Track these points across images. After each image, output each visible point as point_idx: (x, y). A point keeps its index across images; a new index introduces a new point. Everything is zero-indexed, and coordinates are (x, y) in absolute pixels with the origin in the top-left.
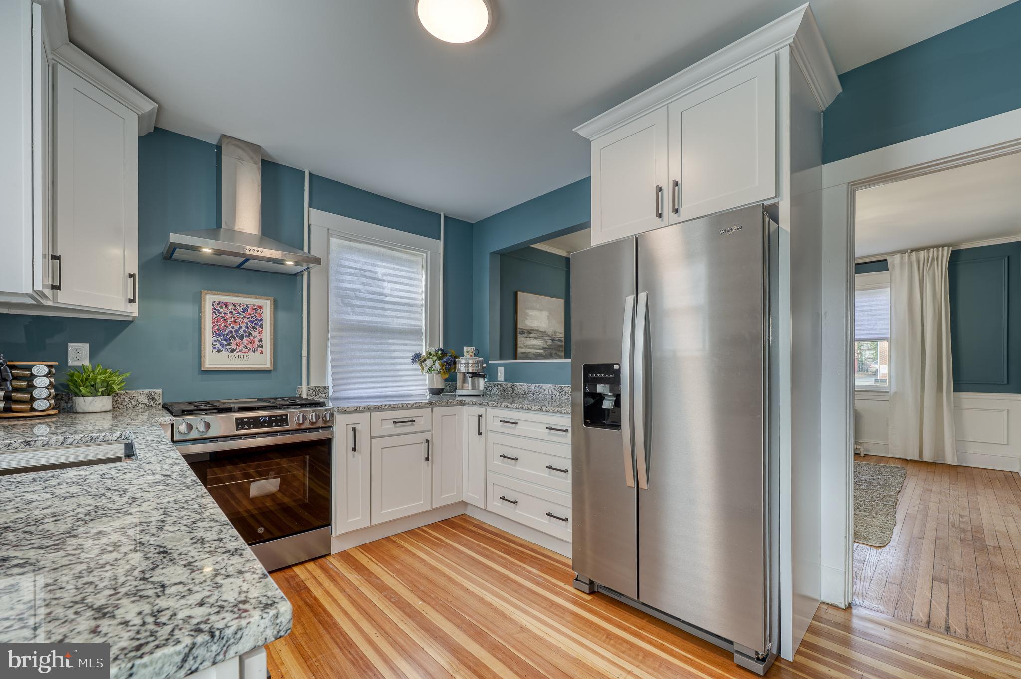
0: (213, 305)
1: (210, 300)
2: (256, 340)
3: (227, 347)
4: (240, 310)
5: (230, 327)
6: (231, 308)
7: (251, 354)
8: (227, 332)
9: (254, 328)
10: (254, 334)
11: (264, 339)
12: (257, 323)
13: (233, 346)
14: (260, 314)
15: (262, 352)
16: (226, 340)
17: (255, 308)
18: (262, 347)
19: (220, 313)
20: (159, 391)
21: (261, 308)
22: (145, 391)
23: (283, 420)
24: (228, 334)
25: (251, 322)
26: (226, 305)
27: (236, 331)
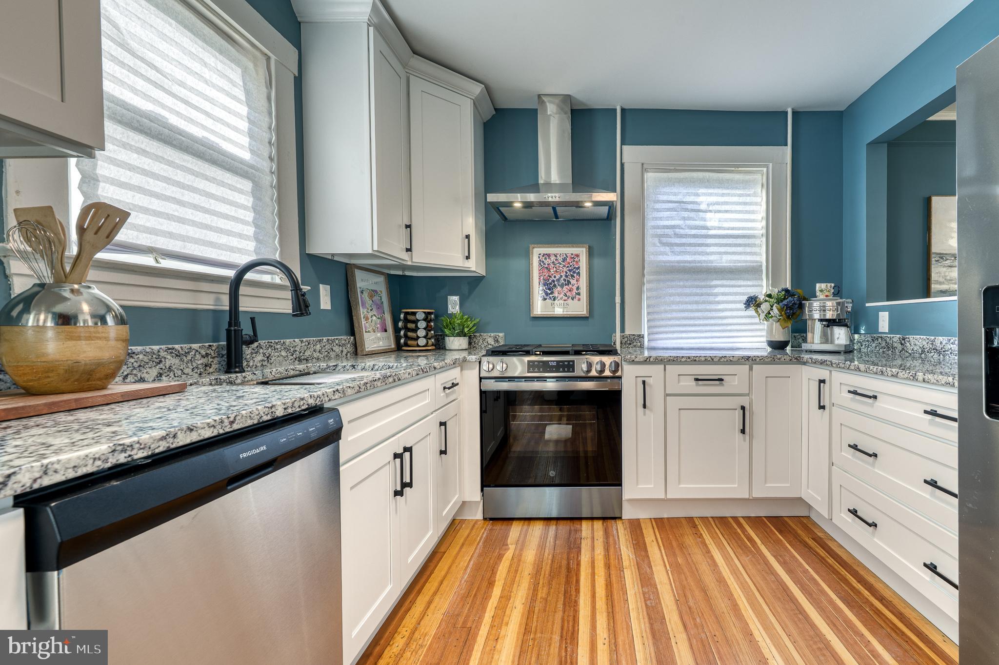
0: (539, 257)
1: (537, 252)
2: (574, 288)
3: (551, 296)
4: (560, 259)
5: (553, 277)
6: (553, 258)
7: (570, 301)
8: (550, 281)
9: (572, 276)
10: (573, 282)
11: (581, 286)
12: (574, 272)
13: (556, 294)
14: (577, 262)
15: (579, 300)
16: (549, 289)
17: (573, 256)
18: (579, 294)
19: (545, 264)
20: (501, 335)
21: (578, 256)
22: (492, 334)
23: (570, 366)
24: (551, 284)
25: (570, 271)
26: (549, 255)
27: (558, 280)
